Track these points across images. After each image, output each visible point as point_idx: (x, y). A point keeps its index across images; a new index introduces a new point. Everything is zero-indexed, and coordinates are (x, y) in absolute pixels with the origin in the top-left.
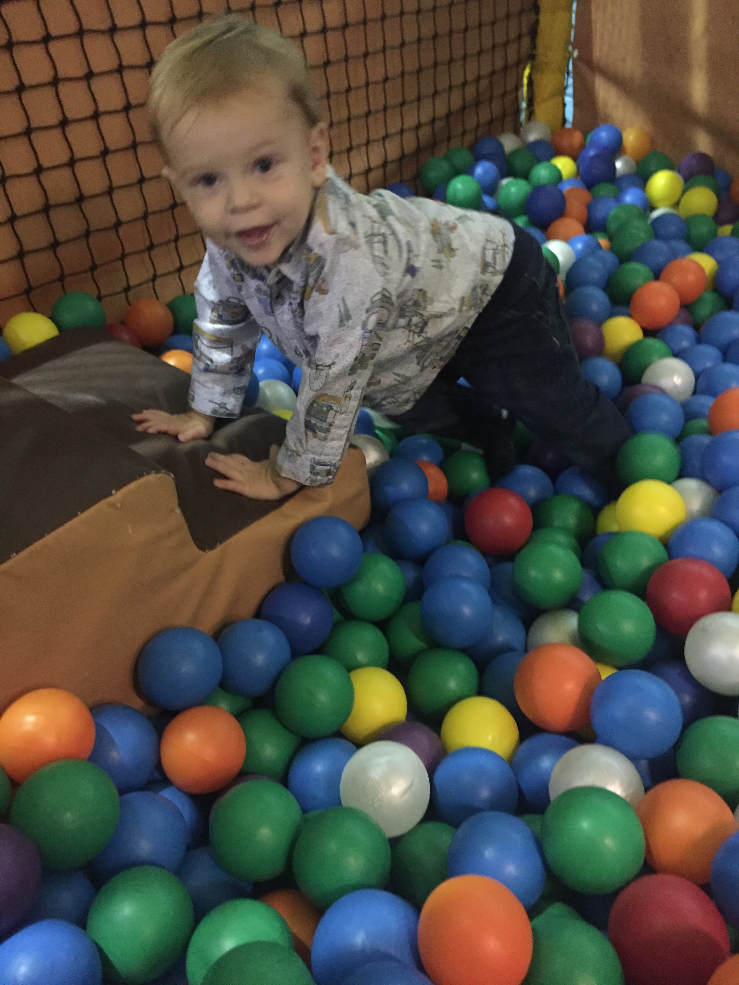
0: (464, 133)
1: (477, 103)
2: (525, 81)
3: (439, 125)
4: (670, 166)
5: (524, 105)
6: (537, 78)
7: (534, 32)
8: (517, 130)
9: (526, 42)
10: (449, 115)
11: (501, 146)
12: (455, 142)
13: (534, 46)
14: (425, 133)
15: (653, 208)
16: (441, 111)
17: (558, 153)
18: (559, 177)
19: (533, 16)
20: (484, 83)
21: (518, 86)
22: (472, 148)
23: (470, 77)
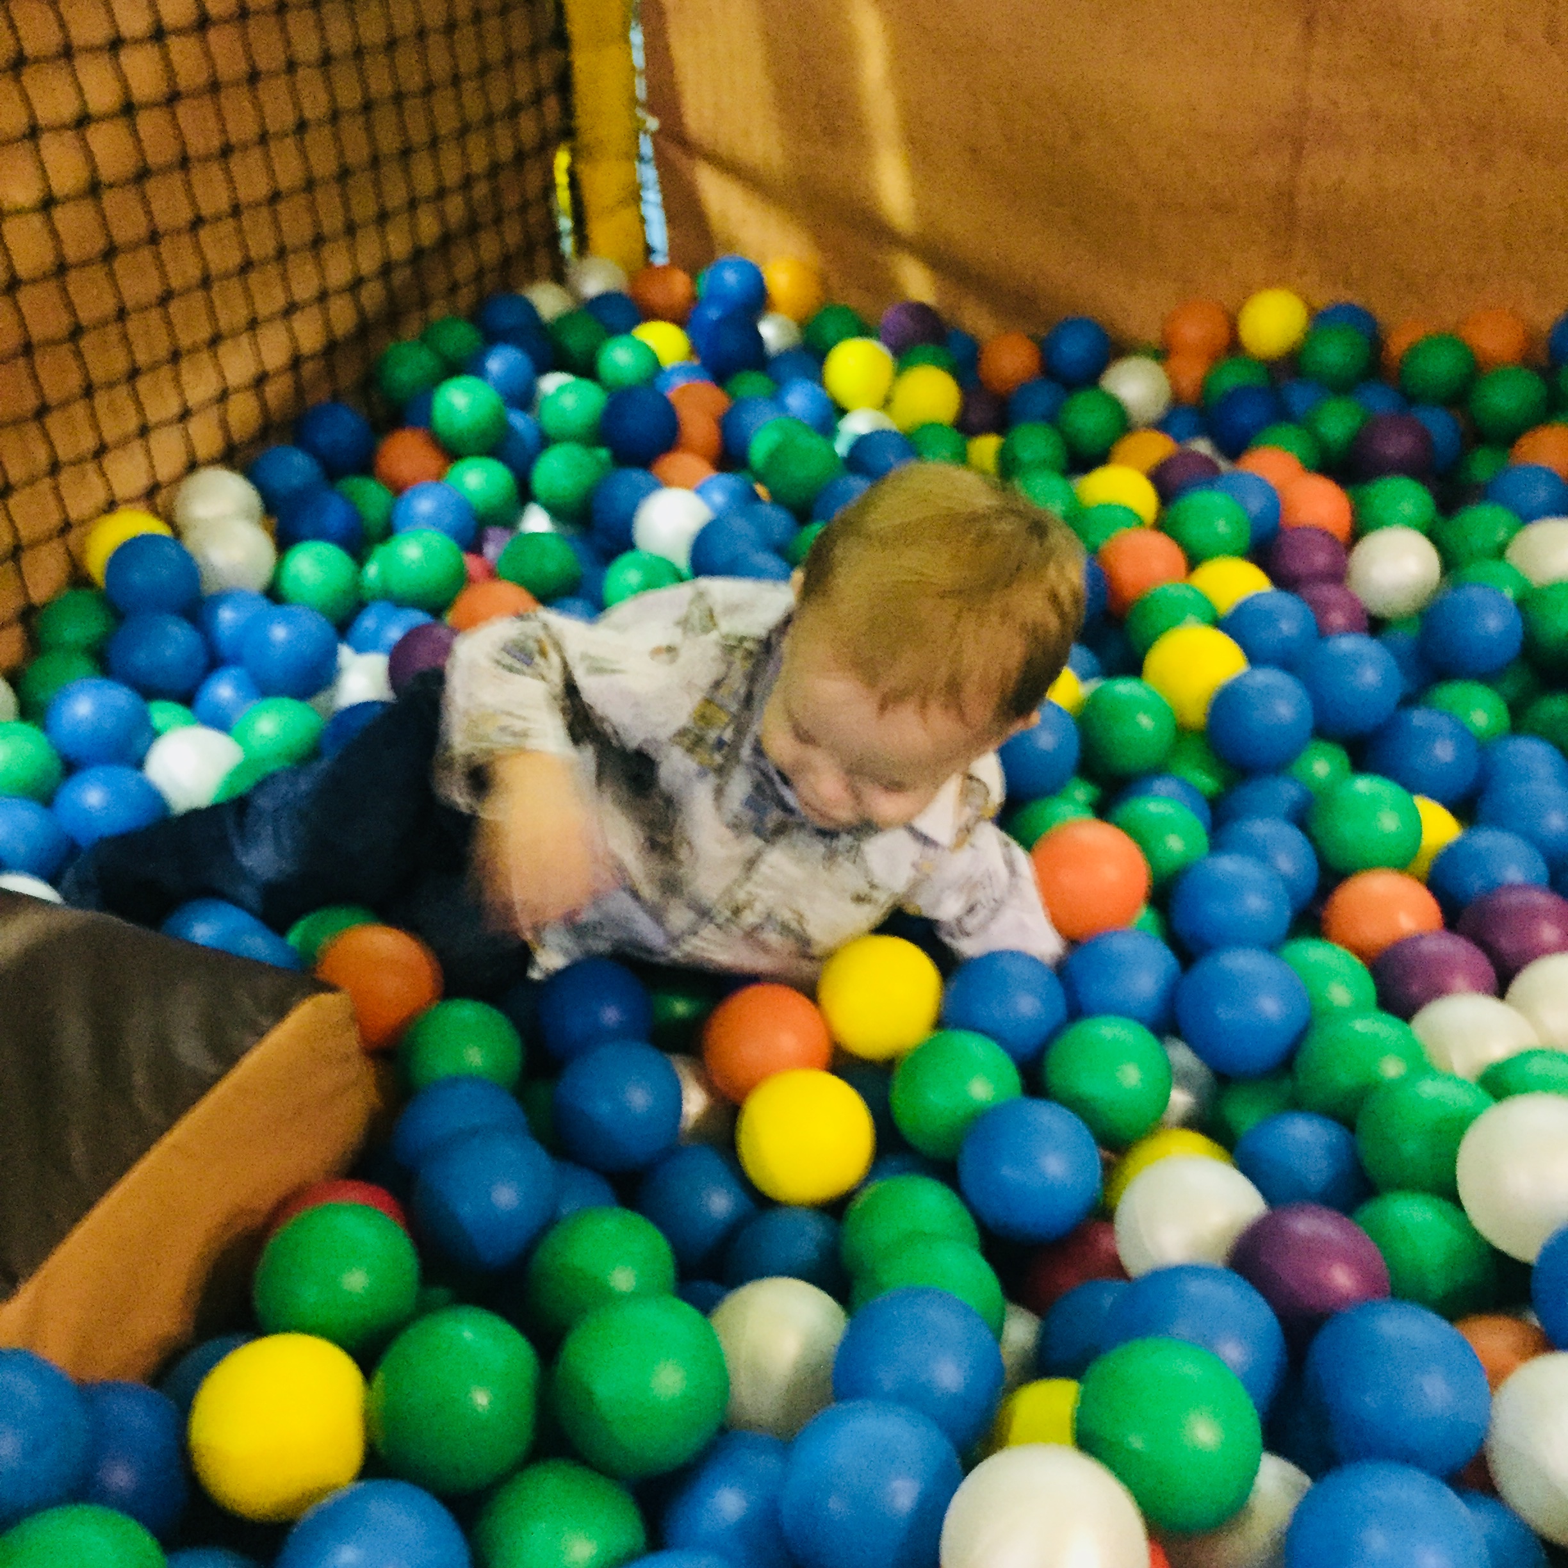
0: (454, 288)
1: (472, 228)
2: (561, 178)
3: (401, 277)
4: (864, 330)
5: (565, 223)
6: (584, 170)
7: (564, 84)
8: (559, 275)
9: (551, 104)
10: (417, 255)
11: (530, 310)
12: (437, 309)
13: (568, 110)
14: (372, 295)
15: (842, 412)
16: (400, 249)
17: (646, 313)
18: (657, 367)
19: (558, 55)
20: (481, 190)
21: (549, 187)
22: (476, 317)
23: (452, 177)
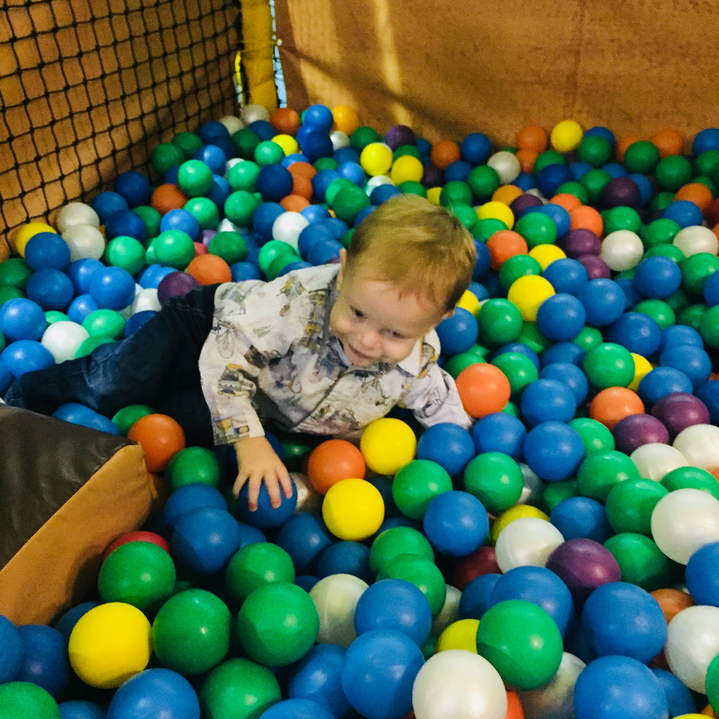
0: (187, 119)
1: (196, 90)
2: (238, 68)
3: (161, 113)
4: (378, 140)
5: (240, 89)
6: (248, 65)
7: (238, 24)
8: (237, 114)
9: (232, 34)
10: (170, 103)
11: (225, 129)
12: (181, 128)
13: (240, 36)
14: (149, 121)
15: (369, 177)
16: (162, 101)
17: (279, 131)
18: (283, 155)
19: (235, 10)
20: (199, 73)
21: (232, 73)
22: (198, 132)
23: (186, 68)
